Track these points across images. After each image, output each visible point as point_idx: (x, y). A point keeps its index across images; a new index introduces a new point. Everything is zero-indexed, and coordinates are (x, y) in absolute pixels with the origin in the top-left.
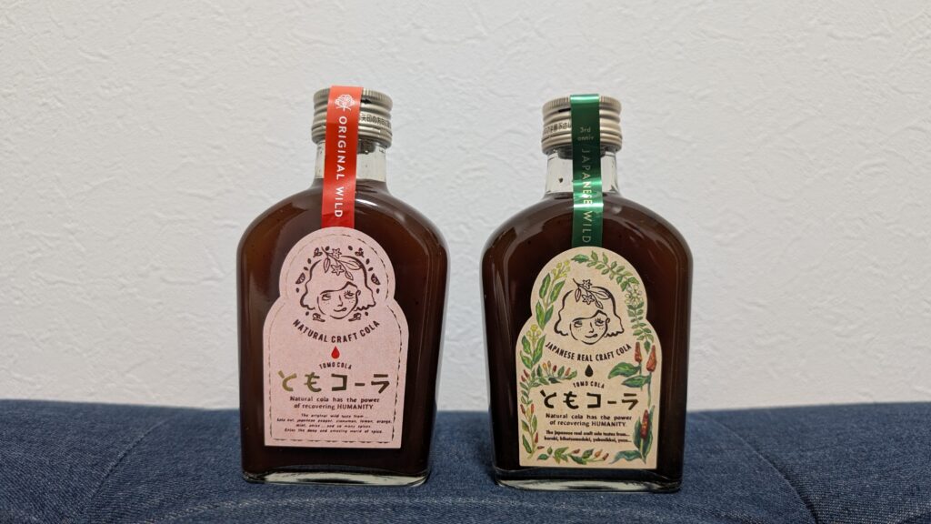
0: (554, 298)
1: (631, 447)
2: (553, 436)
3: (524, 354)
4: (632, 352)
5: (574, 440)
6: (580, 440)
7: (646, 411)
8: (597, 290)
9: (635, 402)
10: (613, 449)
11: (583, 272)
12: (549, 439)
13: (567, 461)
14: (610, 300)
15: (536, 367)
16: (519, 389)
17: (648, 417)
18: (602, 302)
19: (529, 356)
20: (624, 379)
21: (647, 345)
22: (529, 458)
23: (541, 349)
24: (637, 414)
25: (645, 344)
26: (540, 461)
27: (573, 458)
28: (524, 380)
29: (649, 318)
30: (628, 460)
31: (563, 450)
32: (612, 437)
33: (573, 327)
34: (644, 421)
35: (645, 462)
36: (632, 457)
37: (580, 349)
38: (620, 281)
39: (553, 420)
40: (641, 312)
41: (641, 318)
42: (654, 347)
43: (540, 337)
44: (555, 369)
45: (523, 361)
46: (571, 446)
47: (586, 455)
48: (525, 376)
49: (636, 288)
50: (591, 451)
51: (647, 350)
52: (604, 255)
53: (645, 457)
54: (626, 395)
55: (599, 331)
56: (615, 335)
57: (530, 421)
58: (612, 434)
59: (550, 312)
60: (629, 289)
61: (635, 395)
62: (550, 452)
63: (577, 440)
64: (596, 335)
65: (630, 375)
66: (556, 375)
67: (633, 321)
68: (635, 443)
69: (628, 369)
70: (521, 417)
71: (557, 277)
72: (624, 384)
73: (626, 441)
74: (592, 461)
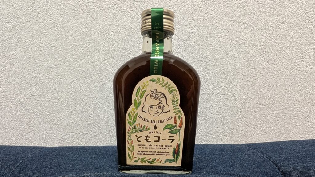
0: (142, 97)
1: (171, 157)
2: (140, 153)
3: (129, 120)
4: (173, 119)
5: (148, 154)
6: (151, 154)
7: (178, 143)
8: (159, 94)
9: (173, 140)
10: (164, 158)
11: (154, 86)
12: (139, 154)
13: (145, 162)
14: (165, 98)
15: (134, 125)
16: (127, 134)
17: (178, 146)
18: (161, 99)
19: (131, 121)
20: (169, 130)
21: (179, 117)
22: (130, 161)
23: (136, 118)
24: (174, 144)
25: (178, 116)
26: (135, 163)
27: (148, 162)
28: (129, 131)
29: (180, 106)
30: (170, 163)
31: (144, 158)
32: (164, 154)
33: (149, 109)
34: (177, 147)
35: (176, 163)
36: (171, 162)
37: (152, 118)
38: (169, 90)
39: (140, 146)
40: (177, 103)
41: (177, 106)
42: (182, 118)
43: (136, 113)
44: (141, 126)
45: (129, 123)
46: (147, 157)
47: (153, 160)
48: (129, 129)
49: (176, 93)
50: (155, 159)
51: (179, 119)
52: (163, 79)
53: (177, 161)
54: (170, 137)
55: (160, 111)
56: (167, 113)
57: (131, 147)
58: (164, 152)
59: (140, 103)
60: (173, 94)
61: (174, 137)
62: (139, 159)
63: (150, 154)
64: (158, 113)
65: (172, 129)
66: (142, 129)
67: (174, 107)
68: (173, 156)
69: (171, 126)
70: (127, 145)
71: (143, 88)
72: (169, 132)
73: (169, 155)
74: (155, 163)
